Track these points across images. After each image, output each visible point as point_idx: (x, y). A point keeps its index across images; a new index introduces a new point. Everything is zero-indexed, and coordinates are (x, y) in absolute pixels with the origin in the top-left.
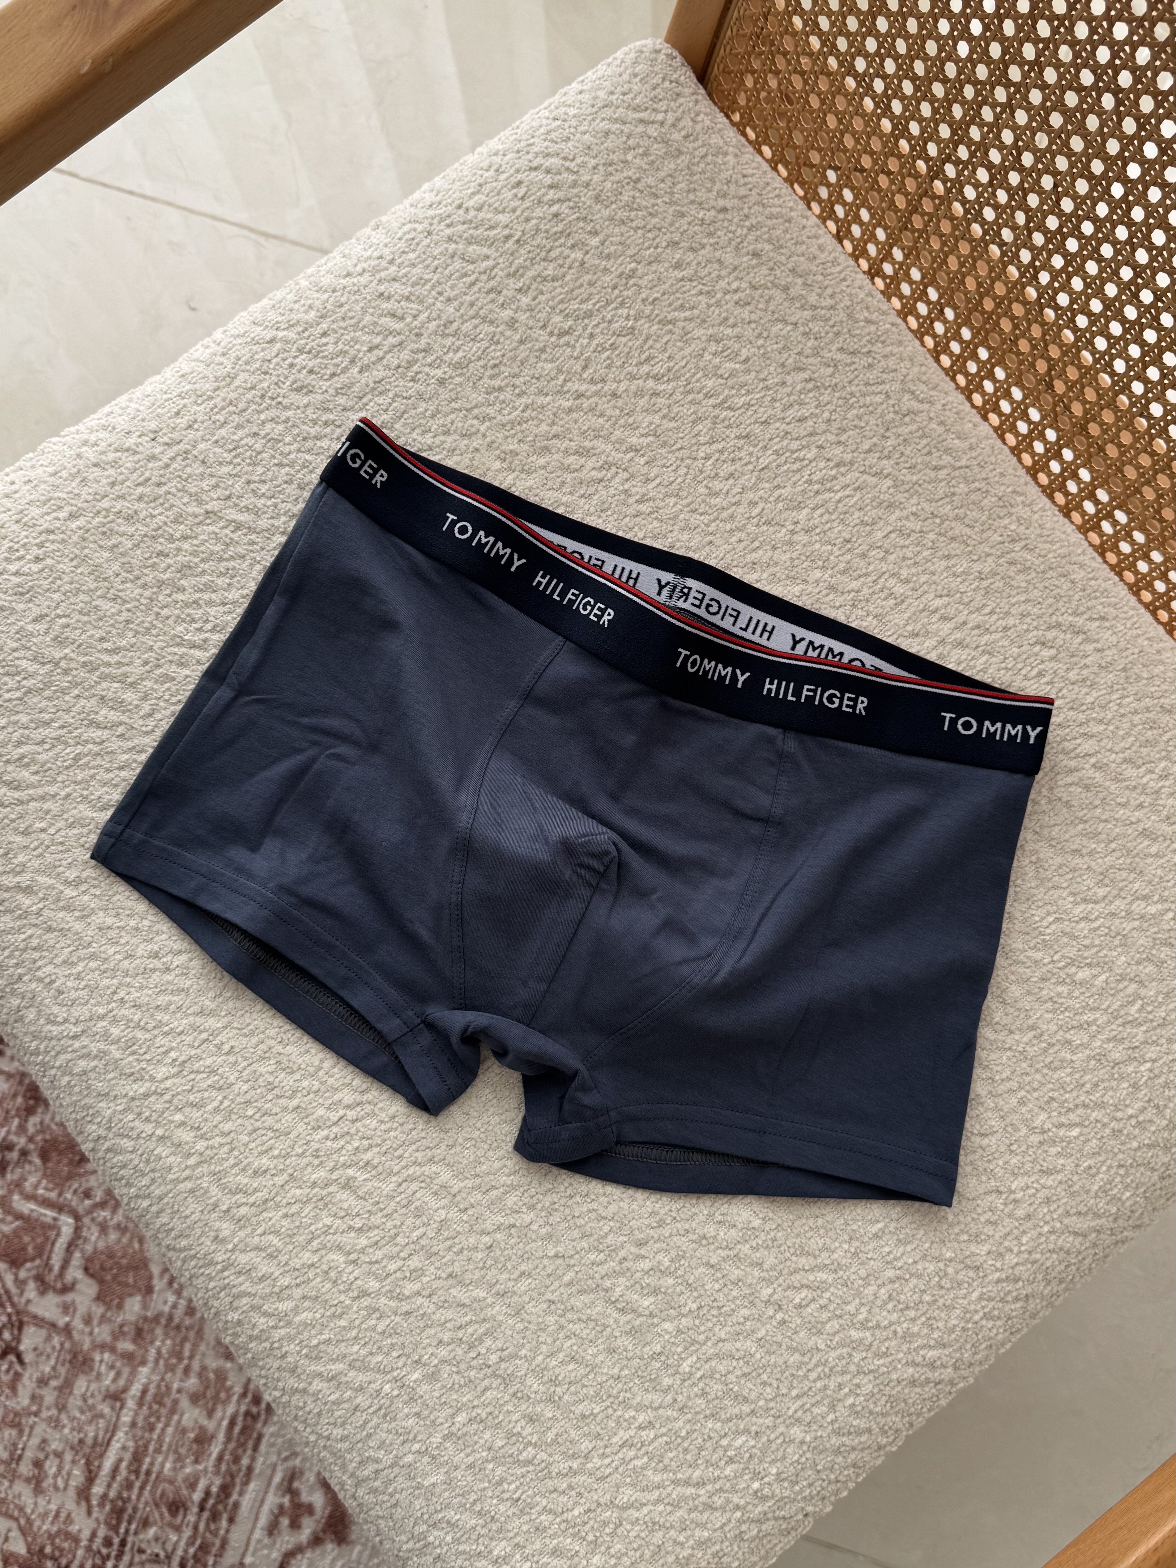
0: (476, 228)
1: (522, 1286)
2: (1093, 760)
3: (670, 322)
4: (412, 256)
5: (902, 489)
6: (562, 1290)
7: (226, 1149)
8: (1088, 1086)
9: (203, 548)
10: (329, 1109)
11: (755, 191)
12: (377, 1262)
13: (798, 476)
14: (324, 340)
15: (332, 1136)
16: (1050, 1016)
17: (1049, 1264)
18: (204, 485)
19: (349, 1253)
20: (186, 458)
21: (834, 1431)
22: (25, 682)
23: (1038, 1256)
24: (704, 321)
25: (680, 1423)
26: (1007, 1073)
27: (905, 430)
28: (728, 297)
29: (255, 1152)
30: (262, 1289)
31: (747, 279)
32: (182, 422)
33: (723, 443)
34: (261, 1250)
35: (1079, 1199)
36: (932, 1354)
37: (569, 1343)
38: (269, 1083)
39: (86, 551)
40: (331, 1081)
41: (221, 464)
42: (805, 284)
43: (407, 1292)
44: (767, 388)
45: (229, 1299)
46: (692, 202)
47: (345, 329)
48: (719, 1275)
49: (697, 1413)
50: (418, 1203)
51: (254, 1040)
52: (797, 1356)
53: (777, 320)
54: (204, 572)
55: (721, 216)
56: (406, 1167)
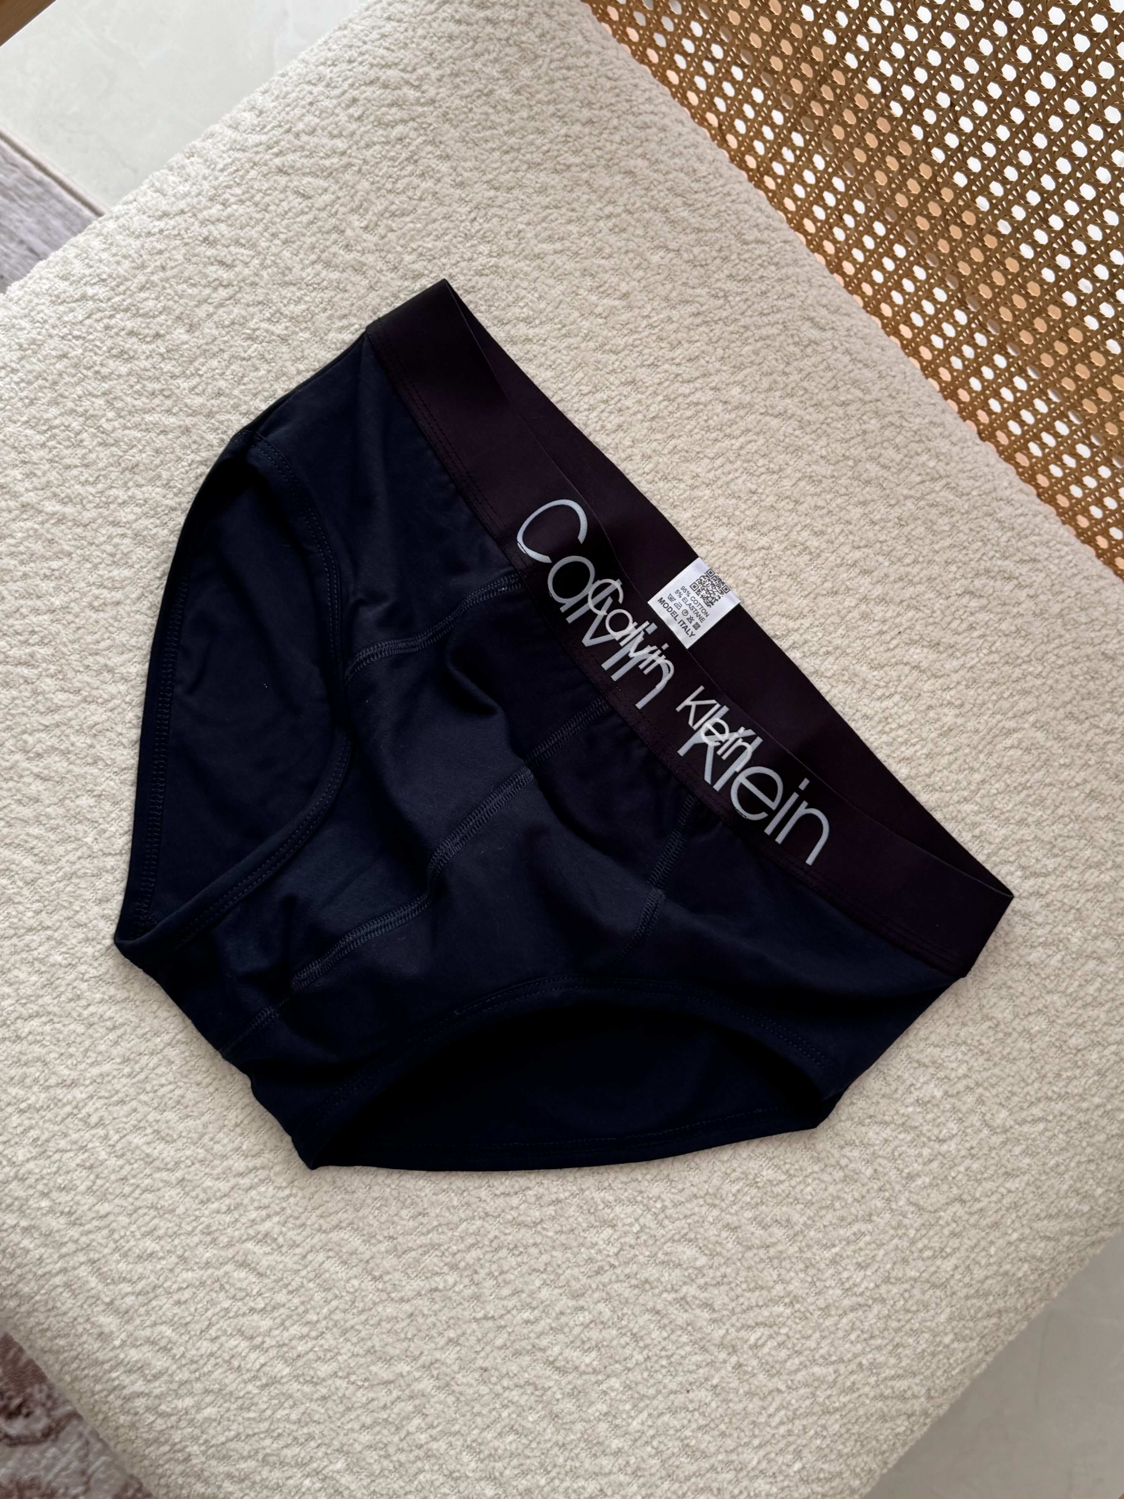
0: (310, 156)
1: (450, 1355)
2: (1032, 719)
3: (537, 256)
4: (238, 191)
5: (808, 430)
6: (495, 1353)
7: (105, 1232)
8: (1049, 1077)
9: (22, 548)
10: (218, 1179)
11: (623, 97)
12: (284, 1345)
13: (693, 423)
14: (143, 295)
15: (224, 1208)
17: (1020, 1274)
18: (17, 473)
19: (252, 1338)
21: (802, 1479)
23: (1006, 1267)
24: (576, 254)
25: (635, 1488)
26: (962, 1070)
27: (806, 364)
28: (601, 224)
29: (138, 1235)
30: (159, 1387)
31: (621, 201)
33: (608, 393)
34: (153, 1343)
35: (1048, 1201)
36: (901, 1385)
37: (505, 1414)
38: (148, 1156)
40: (218, 1148)
41: (33, 448)
42: (685, 204)
43: (321, 1374)
44: (652, 326)
45: (119, 1402)
46: (553, 115)
47: (167, 280)
48: (665, 1321)
49: (651, 1475)
50: (327, 1275)
51: (126, 1108)
52: (757, 1402)
53: (658, 247)
54: (25, 576)
55: (587, 130)
56: (312, 1236)
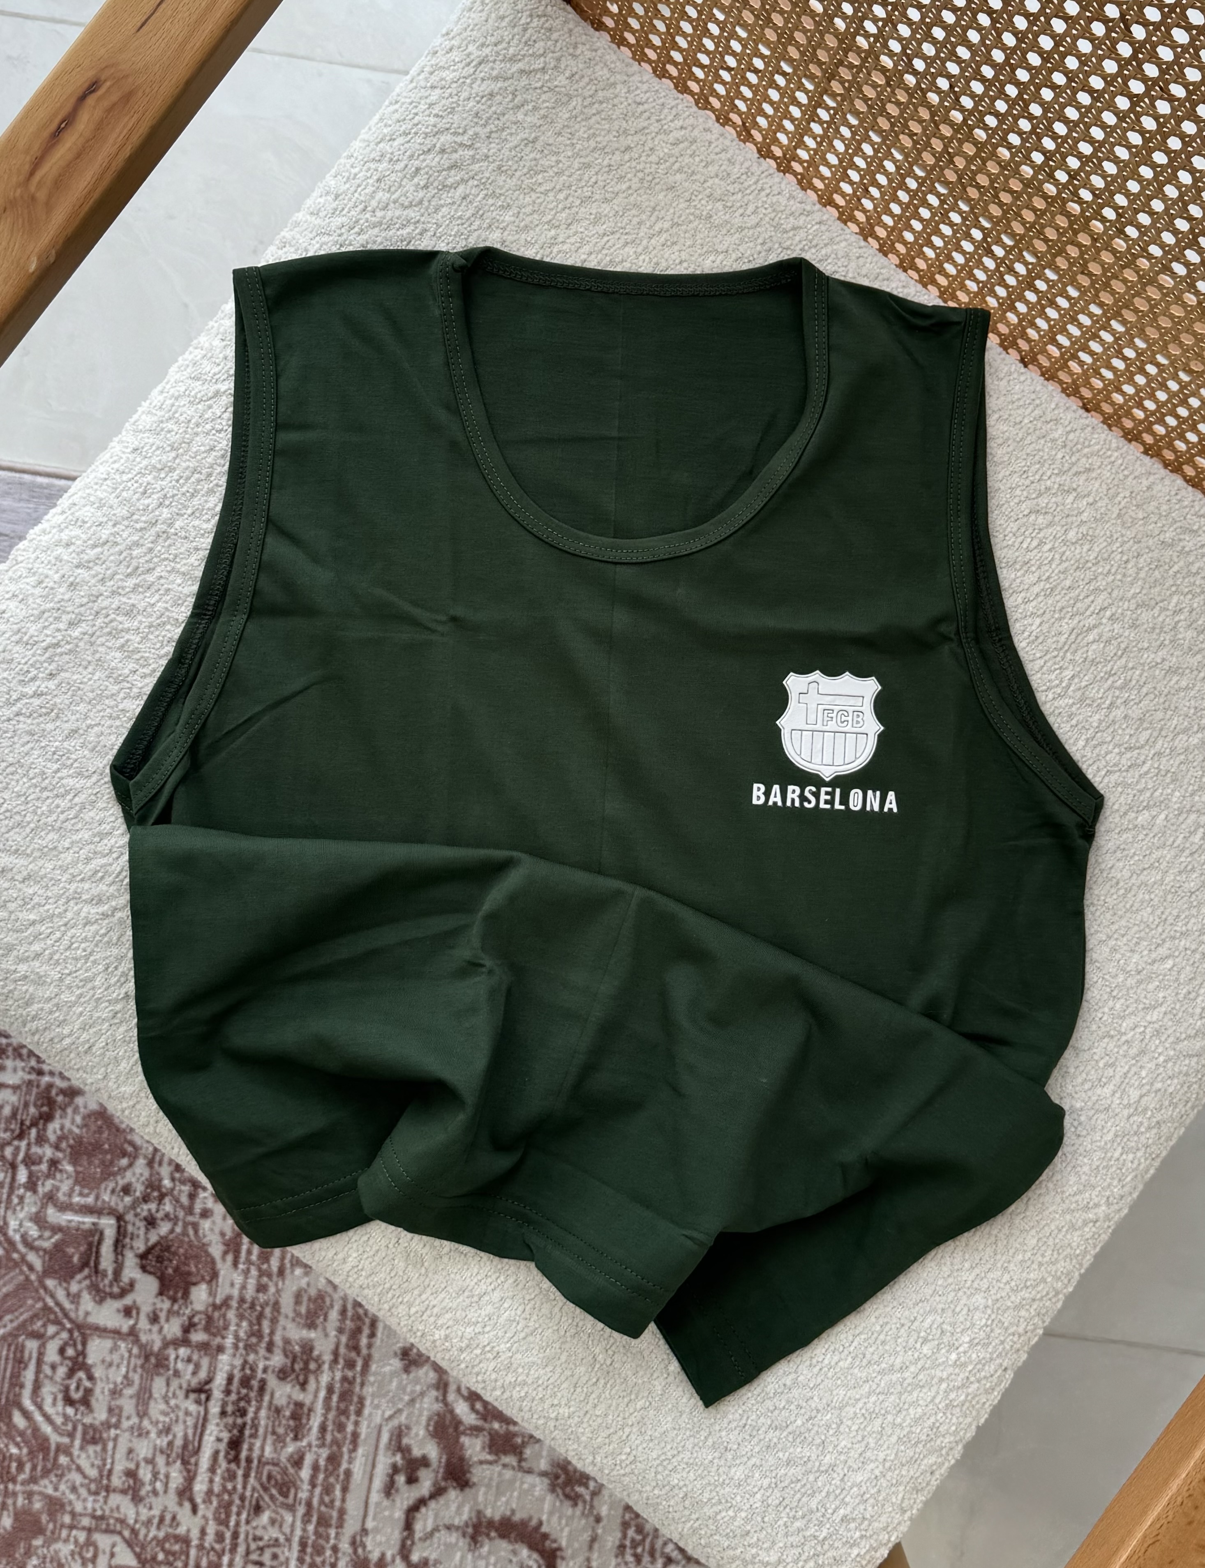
2: (1108, 613)
8: (1170, 920)
16: (1121, 864)
20: (168, 538)
21: (1012, 1290)
22: (77, 800)
23: (1159, 1085)
31: (668, 216)
32: (152, 501)
39: (97, 656)
45: (432, 1319)
46: (595, 149)
